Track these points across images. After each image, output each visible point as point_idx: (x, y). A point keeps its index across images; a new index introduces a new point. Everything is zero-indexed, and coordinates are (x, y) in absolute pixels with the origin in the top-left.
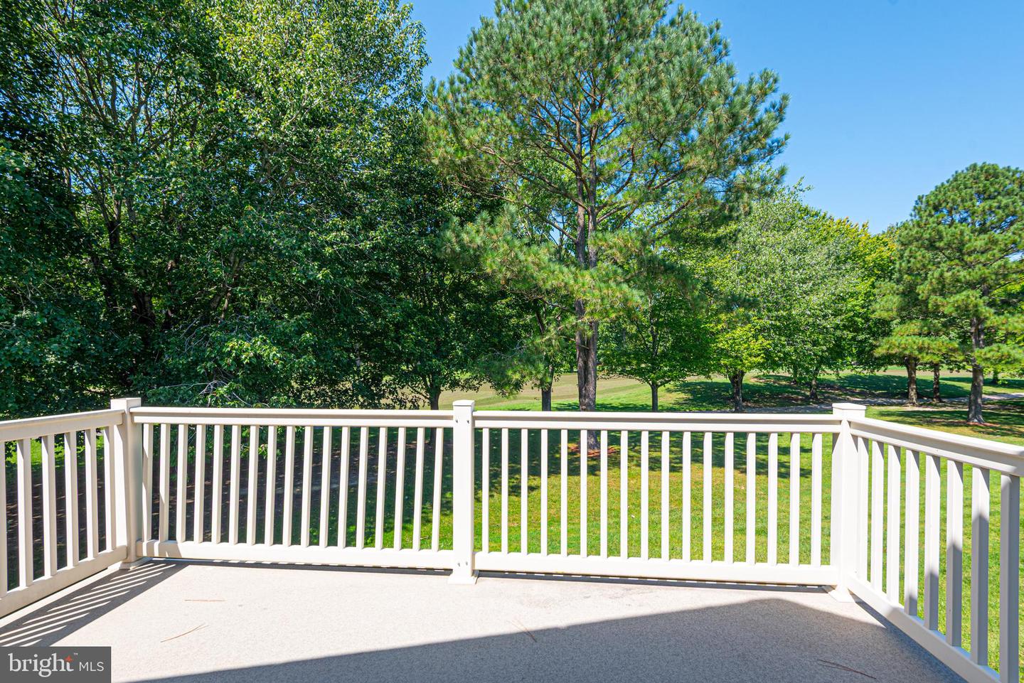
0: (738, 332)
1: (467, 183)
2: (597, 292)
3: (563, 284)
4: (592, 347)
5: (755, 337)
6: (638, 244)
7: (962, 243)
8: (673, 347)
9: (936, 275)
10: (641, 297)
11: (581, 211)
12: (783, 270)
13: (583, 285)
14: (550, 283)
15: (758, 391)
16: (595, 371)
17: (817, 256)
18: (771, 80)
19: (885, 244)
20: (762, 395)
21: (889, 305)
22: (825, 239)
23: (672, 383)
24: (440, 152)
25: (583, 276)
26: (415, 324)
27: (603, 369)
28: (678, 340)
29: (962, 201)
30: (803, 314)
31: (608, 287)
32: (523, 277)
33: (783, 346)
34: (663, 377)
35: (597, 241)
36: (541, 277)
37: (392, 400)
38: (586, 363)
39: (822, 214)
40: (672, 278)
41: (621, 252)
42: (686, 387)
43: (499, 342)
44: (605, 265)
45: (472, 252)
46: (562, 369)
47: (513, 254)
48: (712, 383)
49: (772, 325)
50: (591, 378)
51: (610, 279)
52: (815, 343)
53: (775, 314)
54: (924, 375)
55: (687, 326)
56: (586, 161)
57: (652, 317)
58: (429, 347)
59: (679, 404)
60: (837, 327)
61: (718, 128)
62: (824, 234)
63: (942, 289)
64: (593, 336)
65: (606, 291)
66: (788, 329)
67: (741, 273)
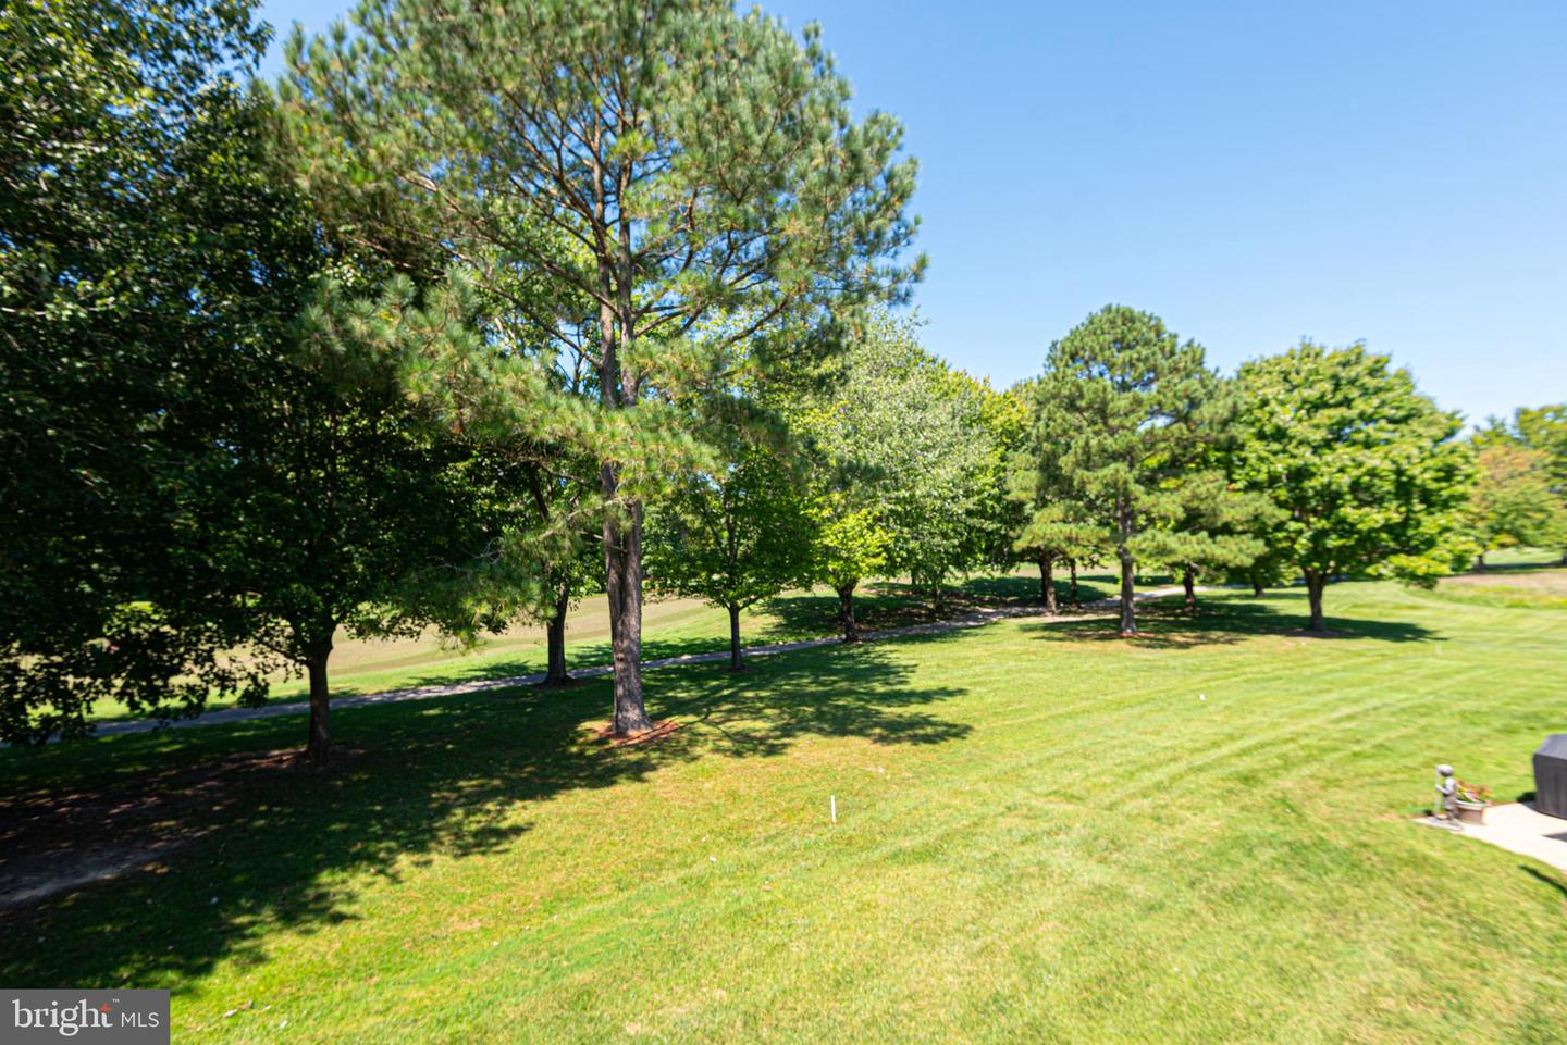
0: (851, 520)
1: (385, 243)
2: (637, 448)
3: (573, 430)
4: (632, 548)
5: (871, 528)
6: (707, 366)
7: (1105, 403)
8: (760, 545)
9: (1081, 443)
10: (714, 458)
11: (606, 315)
12: (901, 433)
13: (613, 435)
14: (547, 428)
15: (872, 607)
16: (640, 590)
17: (939, 414)
18: (894, 131)
19: (1013, 404)
20: (877, 613)
21: (1026, 483)
22: (946, 394)
23: (760, 601)
24: (313, 165)
25: (612, 421)
26: (249, 511)
27: (653, 587)
28: (766, 534)
29: (1102, 349)
30: (929, 495)
31: (658, 439)
32: (493, 414)
33: (906, 541)
34: (747, 594)
35: (636, 357)
36: (528, 417)
37: (201, 676)
38: (622, 578)
39: (940, 361)
40: (763, 430)
41: (678, 378)
42: (777, 606)
43: (452, 543)
44: (649, 401)
45: (375, 357)
46: (582, 589)
47: (466, 365)
48: (816, 599)
49: (891, 511)
50: (632, 603)
51: (660, 425)
52: (945, 535)
53: (894, 494)
54: (1060, 574)
55: (781, 513)
56: (614, 234)
57: (727, 498)
58: (286, 559)
59: (767, 633)
60: (969, 513)
61: (829, 178)
62: (945, 387)
63: (1087, 462)
64: (634, 528)
65: (653, 446)
66: (911, 516)
67: (846, 436)
